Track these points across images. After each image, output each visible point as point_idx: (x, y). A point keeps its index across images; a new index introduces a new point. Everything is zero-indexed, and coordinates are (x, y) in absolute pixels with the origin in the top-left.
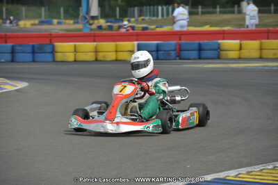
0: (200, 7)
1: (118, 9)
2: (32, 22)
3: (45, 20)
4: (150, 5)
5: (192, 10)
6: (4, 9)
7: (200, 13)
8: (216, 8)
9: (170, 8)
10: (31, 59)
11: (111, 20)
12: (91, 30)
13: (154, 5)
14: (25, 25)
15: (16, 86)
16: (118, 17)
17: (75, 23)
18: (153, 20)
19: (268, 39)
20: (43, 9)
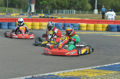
0: (80, 11)
1: (49, 10)
2: (17, 14)
3: (22, 14)
4: (61, 9)
5: (77, 12)
8: (86, 11)
11: (46, 14)
16: (49, 14)
19: (98, 23)
20: (21, 10)
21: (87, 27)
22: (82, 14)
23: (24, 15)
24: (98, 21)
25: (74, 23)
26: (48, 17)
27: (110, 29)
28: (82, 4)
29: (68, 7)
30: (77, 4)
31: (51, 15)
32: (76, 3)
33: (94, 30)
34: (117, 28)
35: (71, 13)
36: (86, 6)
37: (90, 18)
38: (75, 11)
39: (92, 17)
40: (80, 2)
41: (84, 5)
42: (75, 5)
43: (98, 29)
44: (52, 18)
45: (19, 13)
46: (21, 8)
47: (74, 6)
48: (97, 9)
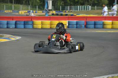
0: (96, 6)
1: (61, 7)
2: (25, 11)
4: (74, 5)
5: (92, 8)
6: (13, 6)
7: (96, 9)
9: (83, 7)
10: (23, 27)
11: (57, 11)
12: (49, 15)
13: (76, 5)
15: (16, 38)
16: (61, 10)
17: (42, 12)
18: (76, 12)
20: (29, 6)
21: (112, 24)
29: (82, 2)
31: (63, 12)
35: (87, 9)
36: (102, 0)
38: (90, 7)
45: (27, 10)
47: (88, 1)
48: (117, 4)
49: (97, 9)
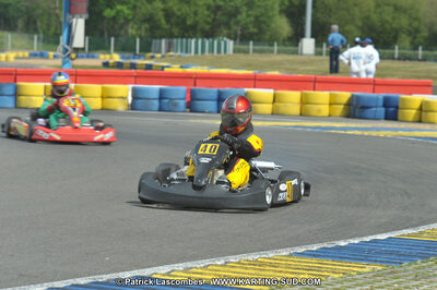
0: (251, 43)
1: (138, 40)
2: (21, 54)
3: (38, 53)
5: (238, 46)
7: (251, 51)
8: (273, 45)
11: (127, 55)
14: (7, 58)
16: (138, 52)
19: (314, 90)
20: (36, 37)
21: (274, 101)
22: (256, 55)
23: (47, 58)
24: (315, 81)
25: (227, 89)
26: (133, 66)
27: (357, 110)
28: (257, 18)
29: (207, 27)
30: (239, 17)
31: (145, 59)
32: (235, 16)
33: (301, 114)
34: (385, 106)
35: (219, 51)
36: (273, 25)
37: (287, 69)
38: (231, 43)
39: (295, 67)
40: (250, 13)
41: (264, 22)
42: (232, 23)
43: (313, 109)
44: (149, 67)
45: (27, 49)
46: (36, 31)
47: (227, 25)
48: (312, 37)
49: (254, 51)
